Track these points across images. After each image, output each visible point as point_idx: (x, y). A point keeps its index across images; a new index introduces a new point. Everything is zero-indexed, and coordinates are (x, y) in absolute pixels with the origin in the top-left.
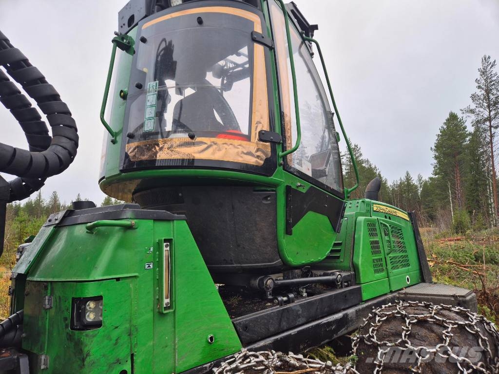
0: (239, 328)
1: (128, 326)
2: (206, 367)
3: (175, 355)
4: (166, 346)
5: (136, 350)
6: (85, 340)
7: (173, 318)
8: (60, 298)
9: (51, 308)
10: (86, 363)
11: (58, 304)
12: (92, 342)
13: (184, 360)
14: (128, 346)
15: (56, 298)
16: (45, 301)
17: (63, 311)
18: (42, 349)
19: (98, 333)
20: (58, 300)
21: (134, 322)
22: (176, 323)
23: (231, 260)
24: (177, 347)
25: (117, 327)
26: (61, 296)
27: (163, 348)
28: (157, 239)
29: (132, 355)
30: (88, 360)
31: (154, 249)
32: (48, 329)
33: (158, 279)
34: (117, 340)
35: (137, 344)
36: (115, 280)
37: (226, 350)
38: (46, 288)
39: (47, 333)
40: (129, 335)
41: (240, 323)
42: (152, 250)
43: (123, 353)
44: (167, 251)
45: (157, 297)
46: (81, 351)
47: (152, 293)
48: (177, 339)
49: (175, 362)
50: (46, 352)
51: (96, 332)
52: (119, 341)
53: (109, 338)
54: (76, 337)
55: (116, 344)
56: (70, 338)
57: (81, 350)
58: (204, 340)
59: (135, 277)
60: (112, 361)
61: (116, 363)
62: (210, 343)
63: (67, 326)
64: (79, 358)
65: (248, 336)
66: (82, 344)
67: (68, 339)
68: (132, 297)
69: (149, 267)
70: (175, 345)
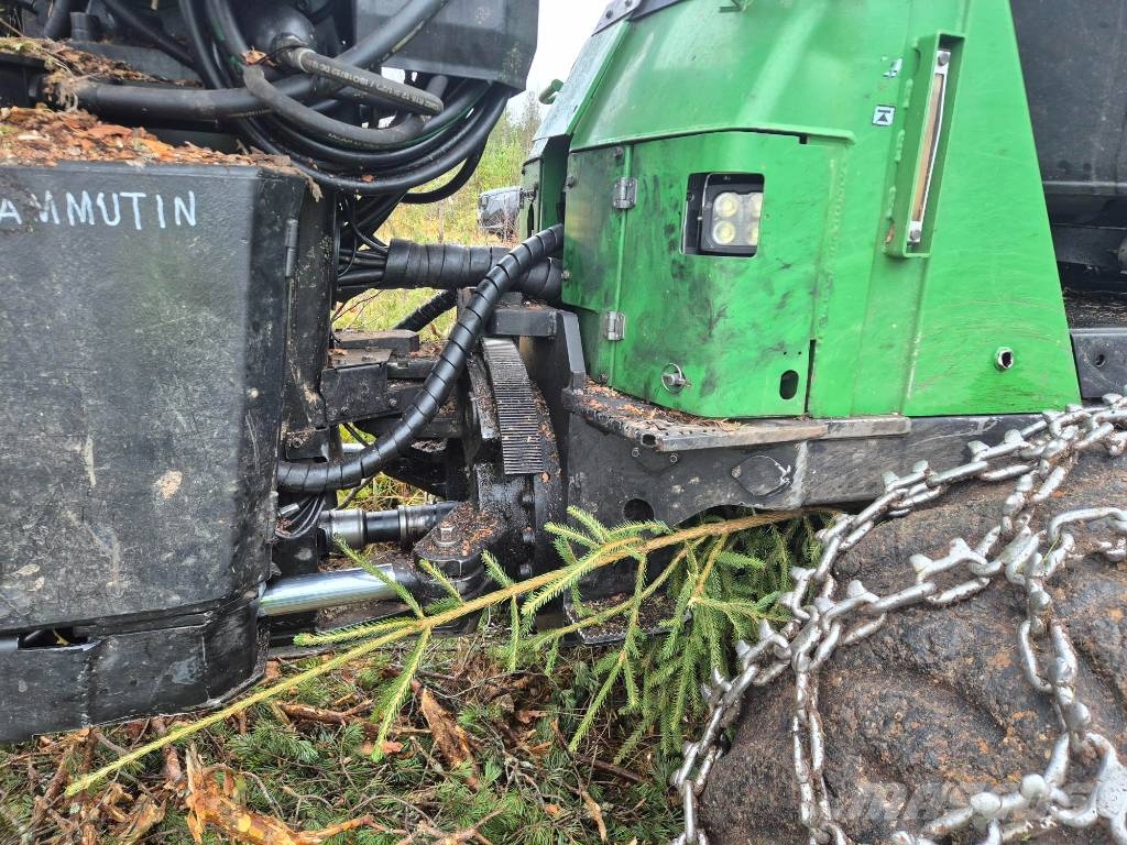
0: (1081, 351)
1: (811, 268)
2: (976, 424)
3: (908, 374)
4: (891, 346)
5: (822, 334)
6: (718, 278)
7: (919, 279)
8: (655, 179)
9: (632, 206)
10: (715, 332)
11: (650, 196)
12: (733, 285)
13: (930, 389)
14: (806, 318)
15: (644, 181)
16: (619, 191)
17: (663, 213)
18: (608, 300)
19: (747, 268)
20: (651, 186)
21: (828, 265)
22: (925, 293)
23: (1087, 166)
24: (915, 354)
25: (787, 266)
26: (660, 175)
27: (881, 347)
28: (916, 39)
29: (813, 343)
30: (720, 326)
31: (904, 64)
32: (624, 258)
33: (897, 163)
34: (785, 296)
35: (825, 319)
36: (797, 138)
37: (1035, 398)
38: (620, 159)
39: (620, 265)
40: (811, 293)
41: (1088, 341)
42: (898, 67)
43: (796, 333)
44: (939, 78)
45: (889, 214)
46: (706, 304)
47: (879, 197)
48: (920, 335)
49: (905, 390)
50: (617, 305)
51: (743, 265)
52: (789, 301)
53: (768, 286)
54: (696, 270)
55: (782, 305)
56: (680, 271)
57: (707, 300)
58: (986, 358)
59: (844, 140)
60: (769, 343)
61: (777, 350)
62: (1001, 369)
63: (672, 245)
64: (701, 319)
65: (1100, 381)
66: (709, 288)
67: (674, 276)
68: (831, 196)
69: (883, 119)
70: (911, 351)
